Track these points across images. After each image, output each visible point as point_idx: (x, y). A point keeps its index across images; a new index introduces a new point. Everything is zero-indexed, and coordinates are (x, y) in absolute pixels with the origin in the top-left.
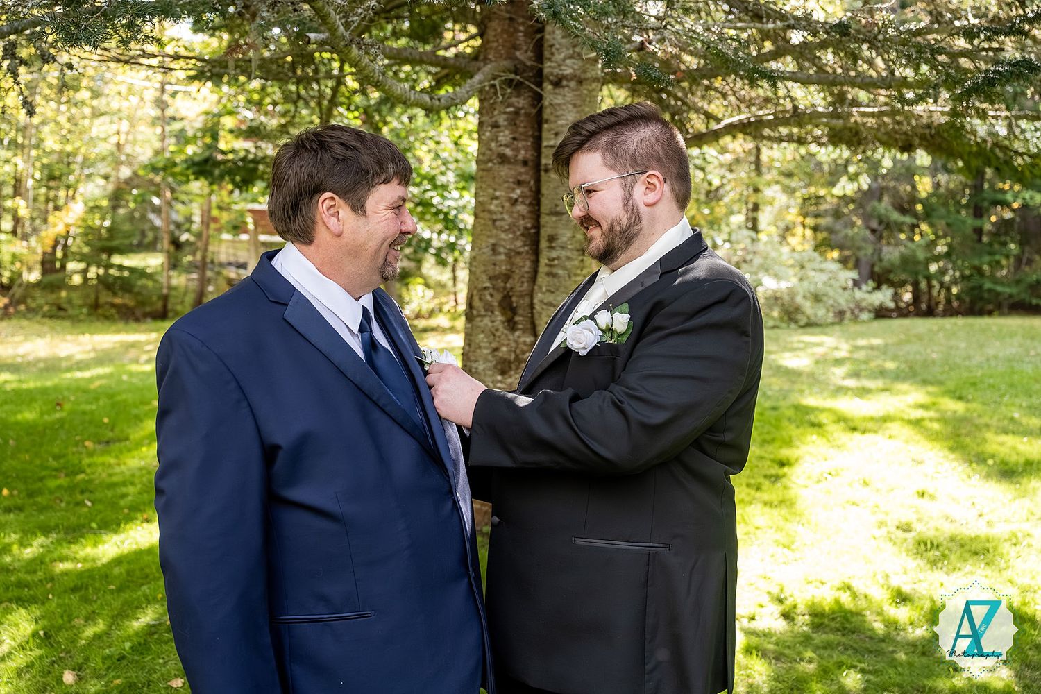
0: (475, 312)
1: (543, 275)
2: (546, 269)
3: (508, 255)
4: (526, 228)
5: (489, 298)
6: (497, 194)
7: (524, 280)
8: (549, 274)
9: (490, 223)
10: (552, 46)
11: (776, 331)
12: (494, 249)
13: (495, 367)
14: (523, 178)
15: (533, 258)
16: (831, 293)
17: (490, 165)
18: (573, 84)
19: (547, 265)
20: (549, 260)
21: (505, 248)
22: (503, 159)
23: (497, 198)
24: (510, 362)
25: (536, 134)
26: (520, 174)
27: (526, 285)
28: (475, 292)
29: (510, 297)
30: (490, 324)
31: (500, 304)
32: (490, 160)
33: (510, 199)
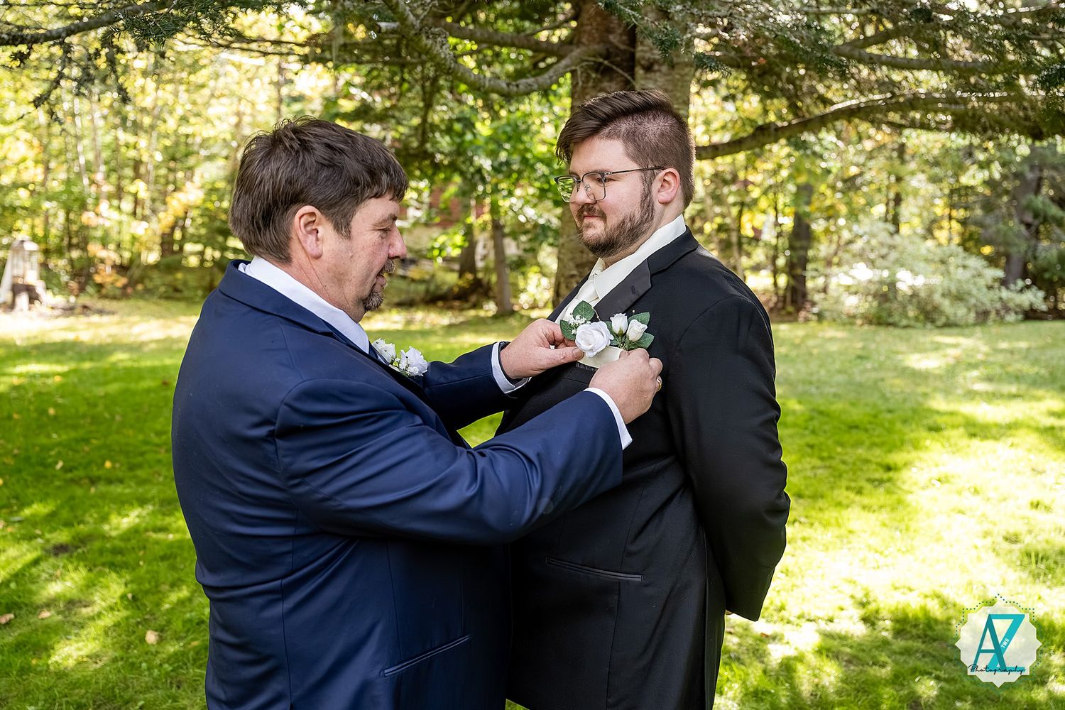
11: (910, 331)
16: (974, 292)
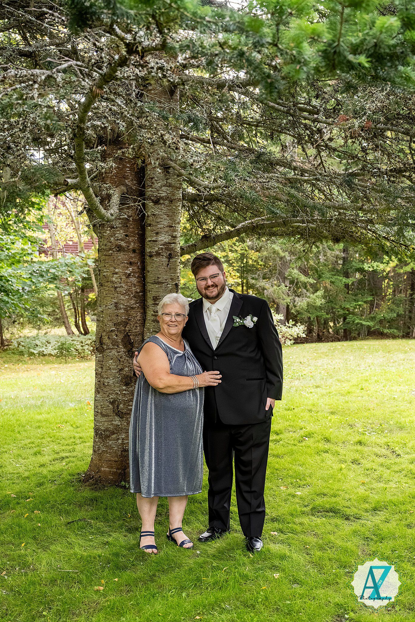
0: (105, 347)
1: (150, 322)
2: (153, 318)
3: (126, 310)
4: (137, 292)
5: (115, 337)
6: (117, 270)
7: (138, 325)
8: (154, 321)
9: (112, 289)
10: (152, 178)
12: (116, 305)
13: (121, 381)
14: (133, 260)
15: (142, 311)
17: (111, 252)
18: (167, 202)
19: (152, 315)
20: (154, 312)
21: (124, 305)
22: (120, 249)
23: (116, 273)
24: (131, 377)
25: (140, 232)
26: (132, 258)
27: (138, 328)
28: (104, 334)
29: (129, 336)
30: (116, 354)
31: (122, 341)
32: (110, 249)
33: (126, 274)
